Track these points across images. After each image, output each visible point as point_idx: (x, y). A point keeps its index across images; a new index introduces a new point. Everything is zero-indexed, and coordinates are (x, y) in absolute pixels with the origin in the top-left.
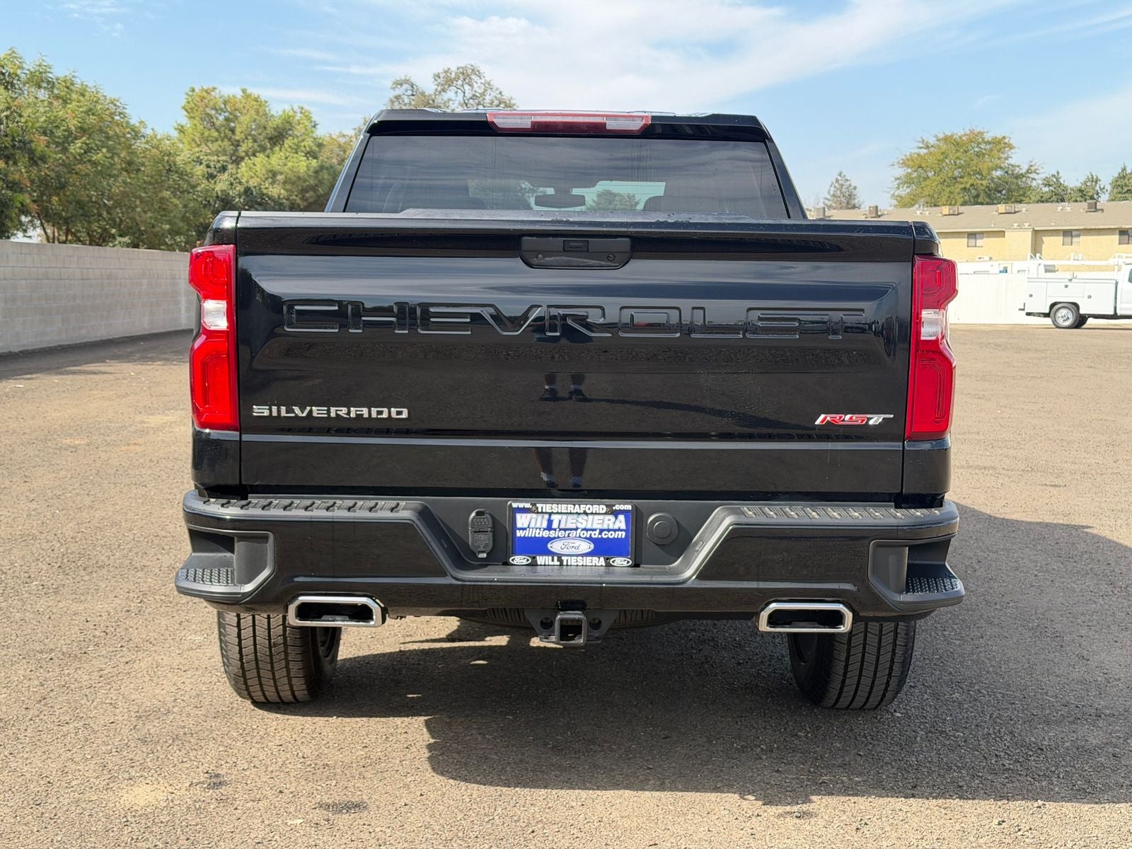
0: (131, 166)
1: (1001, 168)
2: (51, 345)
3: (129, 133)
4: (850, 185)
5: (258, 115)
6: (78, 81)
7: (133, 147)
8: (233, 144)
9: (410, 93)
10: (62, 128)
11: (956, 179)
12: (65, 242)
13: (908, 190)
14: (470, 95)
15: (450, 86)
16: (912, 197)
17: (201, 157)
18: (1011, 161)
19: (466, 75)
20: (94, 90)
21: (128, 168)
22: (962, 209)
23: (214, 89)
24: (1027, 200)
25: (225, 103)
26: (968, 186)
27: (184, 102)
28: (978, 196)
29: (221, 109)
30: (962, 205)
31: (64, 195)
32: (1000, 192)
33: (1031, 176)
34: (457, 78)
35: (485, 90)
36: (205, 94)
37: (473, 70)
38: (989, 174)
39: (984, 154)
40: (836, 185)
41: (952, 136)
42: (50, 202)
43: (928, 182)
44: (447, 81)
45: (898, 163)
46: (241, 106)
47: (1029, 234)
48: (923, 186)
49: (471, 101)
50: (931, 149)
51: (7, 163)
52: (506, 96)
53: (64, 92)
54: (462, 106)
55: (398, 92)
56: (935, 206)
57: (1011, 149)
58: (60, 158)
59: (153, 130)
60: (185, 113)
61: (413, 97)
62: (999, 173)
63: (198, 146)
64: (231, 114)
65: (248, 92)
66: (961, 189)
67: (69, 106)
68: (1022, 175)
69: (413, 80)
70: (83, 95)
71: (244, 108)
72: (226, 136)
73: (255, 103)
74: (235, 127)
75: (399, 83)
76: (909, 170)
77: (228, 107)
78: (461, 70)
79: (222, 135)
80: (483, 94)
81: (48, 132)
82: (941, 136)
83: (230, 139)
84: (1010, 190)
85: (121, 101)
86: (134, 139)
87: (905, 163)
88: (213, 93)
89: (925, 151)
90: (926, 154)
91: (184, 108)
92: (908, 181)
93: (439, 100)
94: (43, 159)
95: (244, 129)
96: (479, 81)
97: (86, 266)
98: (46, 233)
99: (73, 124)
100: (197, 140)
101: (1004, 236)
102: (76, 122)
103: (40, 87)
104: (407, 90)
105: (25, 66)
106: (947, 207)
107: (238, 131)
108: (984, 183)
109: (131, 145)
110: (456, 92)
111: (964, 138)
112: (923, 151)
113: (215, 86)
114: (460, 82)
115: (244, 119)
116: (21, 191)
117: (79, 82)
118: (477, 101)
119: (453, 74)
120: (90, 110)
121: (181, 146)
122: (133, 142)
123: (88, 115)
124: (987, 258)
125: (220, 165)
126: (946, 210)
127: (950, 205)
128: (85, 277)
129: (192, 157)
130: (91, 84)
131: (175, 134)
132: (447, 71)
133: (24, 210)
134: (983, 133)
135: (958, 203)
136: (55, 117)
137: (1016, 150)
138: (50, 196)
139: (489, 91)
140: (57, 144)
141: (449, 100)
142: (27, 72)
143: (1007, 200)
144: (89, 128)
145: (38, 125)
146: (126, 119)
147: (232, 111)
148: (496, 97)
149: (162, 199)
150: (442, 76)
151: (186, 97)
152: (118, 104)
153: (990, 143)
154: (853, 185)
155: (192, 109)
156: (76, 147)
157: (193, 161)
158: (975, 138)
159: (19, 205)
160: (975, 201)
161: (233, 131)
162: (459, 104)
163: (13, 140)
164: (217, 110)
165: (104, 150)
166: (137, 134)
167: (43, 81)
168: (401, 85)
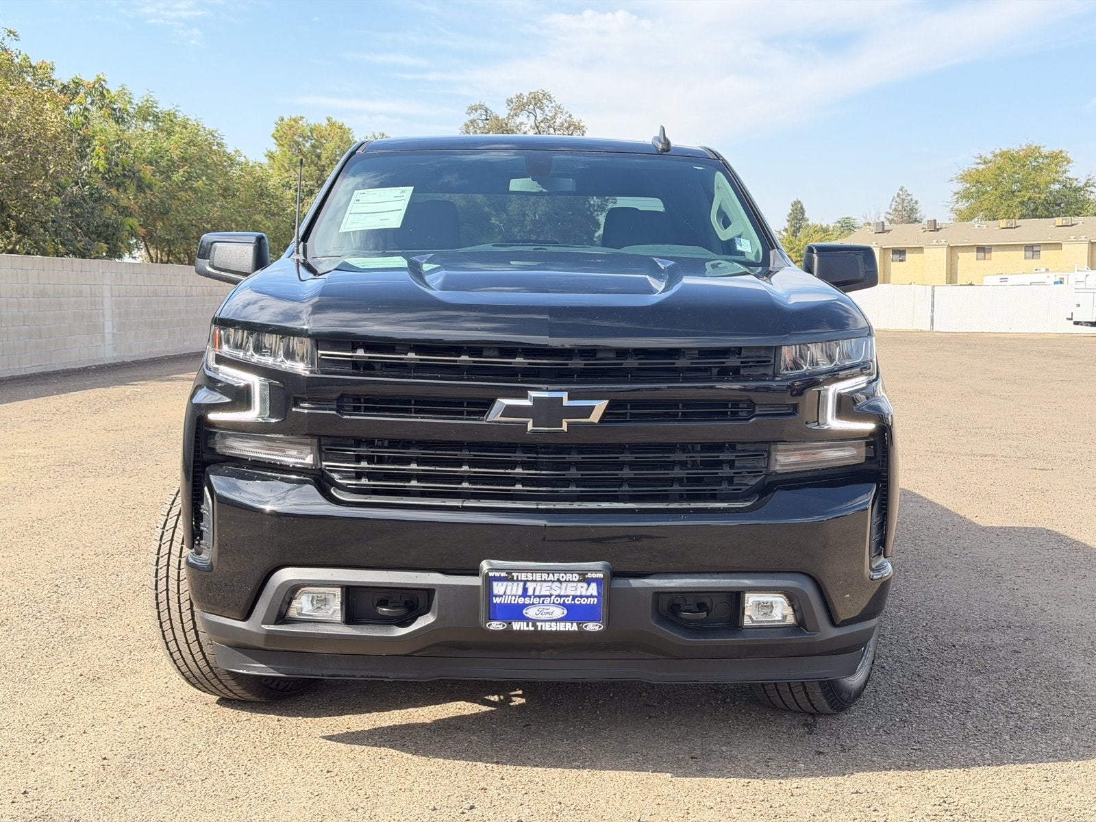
0: (227, 192)
1: (1058, 181)
2: (159, 356)
3: (225, 161)
4: (911, 200)
5: (342, 141)
6: (180, 114)
7: (230, 174)
8: (319, 169)
9: (484, 117)
10: (166, 158)
11: (1013, 193)
12: (167, 263)
13: (967, 205)
14: (541, 119)
15: (522, 110)
16: (971, 211)
17: (291, 182)
18: (1068, 175)
19: (538, 100)
20: (195, 123)
21: (225, 194)
22: (1019, 222)
23: (302, 118)
24: (1084, 213)
25: (312, 131)
26: (1026, 199)
27: (273, 131)
28: (1036, 209)
29: (308, 137)
30: (1020, 218)
31: (168, 219)
32: (1059, 205)
33: (1089, 189)
34: (529, 103)
35: (556, 114)
36: (293, 123)
37: (544, 95)
38: (1047, 187)
39: (1041, 169)
40: (898, 199)
41: (1009, 151)
42: (154, 226)
43: (986, 196)
44: (520, 105)
45: (957, 179)
46: (327, 133)
47: (1085, 246)
48: (982, 199)
49: (542, 124)
50: (989, 165)
51: (118, 190)
52: (575, 118)
53: (166, 124)
54: (534, 129)
55: (474, 116)
56: (994, 219)
57: (1068, 163)
58: (164, 186)
59: (245, 157)
60: (275, 141)
61: (487, 122)
62: (1057, 187)
63: (287, 171)
64: (317, 141)
65: (333, 120)
66: (1020, 202)
67: (172, 137)
68: (1080, 189)
69: (487, 105)
70: (186, 128)
71: (329, 135)
72: (312, 162)
73: (339, 130)
74: (321, 153)
75: (473, 109)
76: (968, 185)
77: (314, 135)
78: (533, 95)
79: (309, 161)
80: (554, 117)
81: (154, 162)
82: (997, 152)
83: (316, 165)
84: (1068, 204)
85: (219, 132)
86: (230, 167)
87: (963, 178)
88: (300, 122)
89: (983, 166)
90: (983, 169)
91: (273, 136)
92: (966, 195)
93: (511, 124)
94: (150, 187)
95: (329, 155)
96: (550, 106)
97: (189, 285)
98: (149, 254)
99: (176, 154)
100: (286, 165)
101: (1061, 249)
102: (179, 153)
103: (146, 120)
104: (481, 115)
105: (133, 101)
106: (1005, 220)
107: (324, 156)
108: (1043, 196)
109: (227, 172)
110: (528, 116)
111: (1021, 153)
112: (981, 167)
113: (302, 115)
114: (532, 107)
115: (330, 146)
116: (131, 215)
117: (182, 115)
118: (547, 124)
119: (525, 98)
120: (192, 141)
121: (271, 171)
122: (229, 169)
123: (190, 146)
124: (1043, 270)
125: (307, 189)
126: (1003, 223)
127: (1009, 218)
128: (188, 295)
129: (282, 182)
130: (192, 117)
131: (265, 161)
132: (520, 97)
133: (133, 234)
134: (1040, 148)
135: (1017, 217)
136: (160, 148)
137: (1074, 164)
138: (155, 220)
139: (559, 115)
140: (162, 173)
141: (521, 124)
142: (136, 107)
143: (1066, 213)
144: (191, 158)
145: (145, 155)
146: (223, 149)
147: (318, 137)
148: (566, 121)
149: (255, 221)
150: (514, 101)
151: (276, 126)
152: (216, 135)
153: (1047, 157)
154: (914, 199)
155: (281, 137)
156: (177, 176)
157: (283, 186)
158: (1033, 153)
159: (129, 229)
160: (1034, 214)
161: (319, 157)
162: (531, 127)
163: (124, 169)
164: (304, 138)
165: (204, 178)
166: (233, 163)
167: (150, 115)
168: (476, 110)
